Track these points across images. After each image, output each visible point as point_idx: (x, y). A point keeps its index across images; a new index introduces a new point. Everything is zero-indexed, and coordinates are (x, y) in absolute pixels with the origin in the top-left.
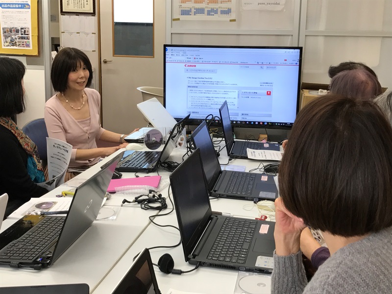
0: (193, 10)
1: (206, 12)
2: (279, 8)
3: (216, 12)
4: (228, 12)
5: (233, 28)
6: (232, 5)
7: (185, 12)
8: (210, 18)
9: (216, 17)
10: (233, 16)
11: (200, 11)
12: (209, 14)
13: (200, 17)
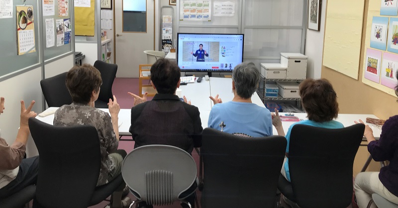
0: (190, 16)
1: (196, 17)
2: (232, 15)
3: (201, 17)
4: (208, 16)
5: (209, 24)
6: (209, 13)
7: (186, 17)
8: (198, 19)
9: (201, 19)
10: (210, 18)
11: (193, 16)
12: (198, 17)
13: (193, 19)
